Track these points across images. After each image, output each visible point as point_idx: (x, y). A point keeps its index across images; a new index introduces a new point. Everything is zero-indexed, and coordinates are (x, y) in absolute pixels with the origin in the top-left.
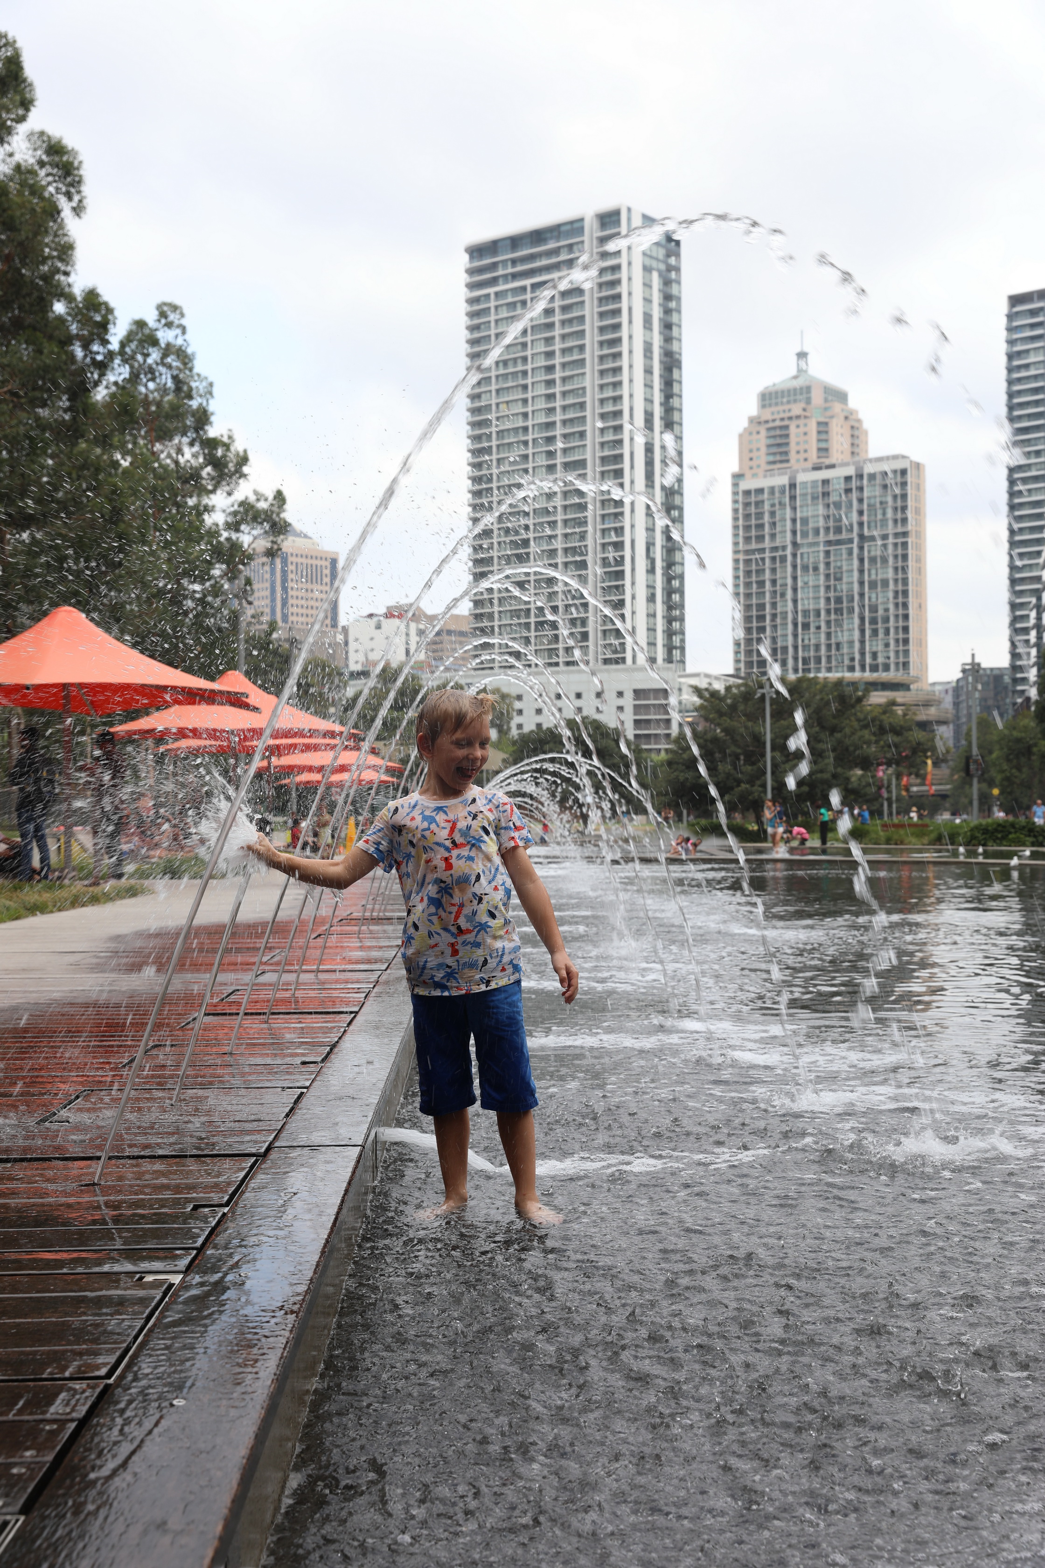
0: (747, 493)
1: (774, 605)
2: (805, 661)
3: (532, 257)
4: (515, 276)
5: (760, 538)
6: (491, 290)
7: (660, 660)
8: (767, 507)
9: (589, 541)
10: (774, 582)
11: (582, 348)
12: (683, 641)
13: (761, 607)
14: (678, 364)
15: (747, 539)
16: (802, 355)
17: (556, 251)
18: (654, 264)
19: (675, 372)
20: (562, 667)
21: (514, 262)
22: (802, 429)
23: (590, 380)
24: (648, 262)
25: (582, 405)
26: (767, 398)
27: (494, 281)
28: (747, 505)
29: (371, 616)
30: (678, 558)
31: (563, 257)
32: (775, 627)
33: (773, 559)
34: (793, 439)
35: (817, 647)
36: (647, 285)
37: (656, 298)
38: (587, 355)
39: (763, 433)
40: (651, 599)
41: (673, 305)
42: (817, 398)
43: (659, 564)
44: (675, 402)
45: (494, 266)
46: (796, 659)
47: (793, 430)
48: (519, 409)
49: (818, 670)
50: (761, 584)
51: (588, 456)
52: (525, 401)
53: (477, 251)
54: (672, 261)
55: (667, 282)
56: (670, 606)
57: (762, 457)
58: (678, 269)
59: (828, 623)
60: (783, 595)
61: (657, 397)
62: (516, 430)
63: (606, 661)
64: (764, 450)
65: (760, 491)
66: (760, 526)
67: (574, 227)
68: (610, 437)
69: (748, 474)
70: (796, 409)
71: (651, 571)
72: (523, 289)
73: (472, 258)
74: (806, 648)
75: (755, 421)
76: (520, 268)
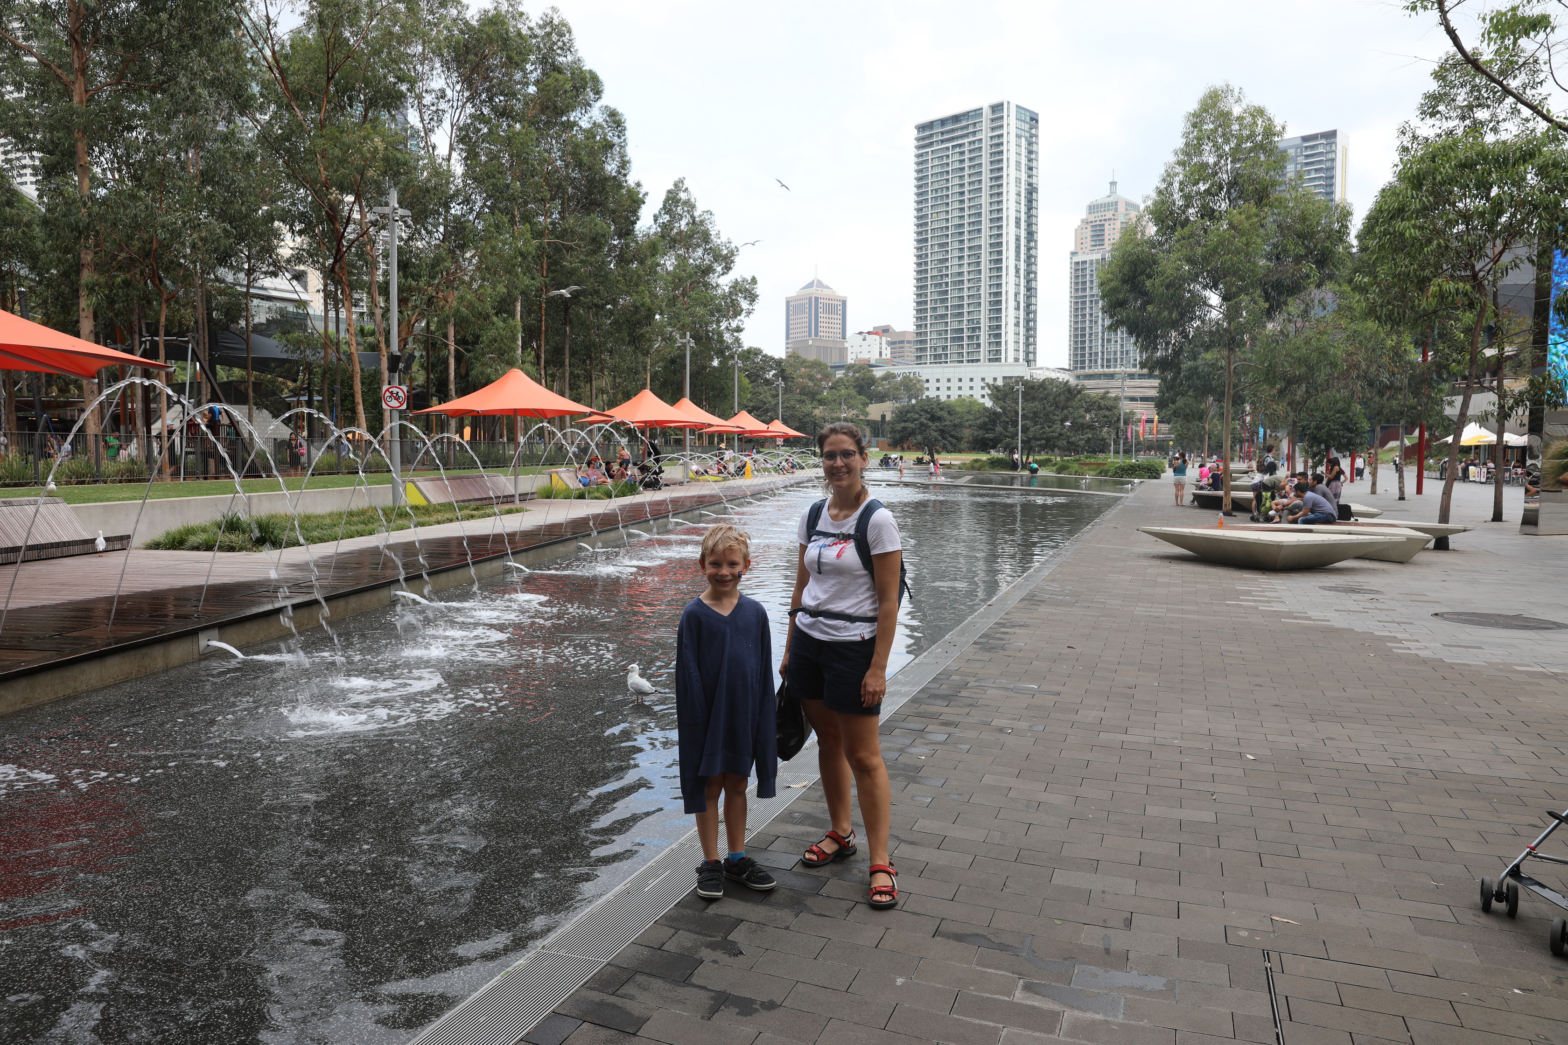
0: (1077, 263)
1: (1091, 328)
2: (1108, 361)
3: (953, 130)
4: (942, 141)
5: (1084, 290)
6: (929, 150)
7: (1021, 360)
8: (1088, 271)
9: (982, 292)
10: (1091, 315)
11: (980, 181)
12: (1035, 349)
13: (1083, 329)
14: (1036, 190)
15: (1077, 290)
16: (1113, 184)
17: (967, 127)
18: (1023, 133)
19: (1034, 194)
20: (965, 363)
21: (942, 133)
22: (1112, 226)
23: (985, 200)
24: (1019, 132)
25: (980, 214)
26: (1092, 209)
27: (931, 144)
28: (1077, 270)
29: (861, 333)
30: (1033, 301)
31: (971, 130)
32: (1091, 341)
33: (1091, 302)
34: (1106, 232)
35: (1115, 353)
36: (1018, 145)
37: (1024, 152)
38: (983, 186)
39: (1089, 228)
40: (1017, 324)
41: (1033, 156)
42: (1121, 208)
43: (1022, 305)
44: (1034, 212)
45: (932, 135)
46: (1103, 359)
47: (1106, 227)
48: (943, 216)
49: (1115, 367)
50: (1084, 316)
51: (983, 243)
52: (947, 212)
53: (921, 128)
54: (1033, 131)
55: (1030, 144)
56: (1028, 329)
57: (1088, 243)
58: (1037, 136)
59: (1122, 339)
60: (1096, 322)
61: (1023, 209)
62: (942, 228)
63: (990, 360)
64: (1089, 238)
65: (1084, 262)
66: (1084, 283)
67: (978, 112)
68: (995, 232)
69: (1080, 252)
70: (1109, 215)
71: (1017, 308)
72: (948, 148)
73: (919, 131)
74: (1109, 353)
75: (1085, 222)
76: (946, 137)
